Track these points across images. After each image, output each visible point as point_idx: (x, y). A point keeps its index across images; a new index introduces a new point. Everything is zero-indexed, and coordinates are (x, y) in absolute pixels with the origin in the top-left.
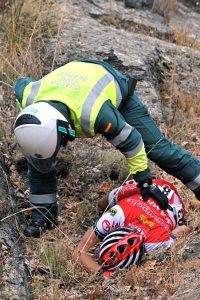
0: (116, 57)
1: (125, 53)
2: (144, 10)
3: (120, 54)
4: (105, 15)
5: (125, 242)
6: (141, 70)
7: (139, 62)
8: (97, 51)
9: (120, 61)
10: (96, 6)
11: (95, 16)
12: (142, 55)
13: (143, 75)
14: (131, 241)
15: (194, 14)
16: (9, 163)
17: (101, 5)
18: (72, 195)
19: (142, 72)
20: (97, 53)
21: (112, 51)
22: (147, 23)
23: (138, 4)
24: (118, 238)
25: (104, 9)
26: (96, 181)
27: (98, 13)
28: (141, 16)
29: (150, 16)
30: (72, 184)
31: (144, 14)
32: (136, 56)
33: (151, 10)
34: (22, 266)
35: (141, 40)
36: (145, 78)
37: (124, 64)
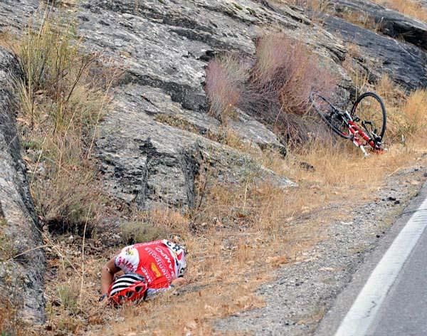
0: (151, 144)
1: (161, 142)
2: (200, 112)
3: (155, 142)
4: (159, 112)
5: (133, 289)
6: (173, 157)
7: (172, 150)
8: (135, 138)
9: (155, 148)
10: (152, 104)
11: (149, 113)
12: (178, 145)
13: (174, 162)
14: (138, 289)
15: (255, 122)
16: (43, 223)
17: (156, 104)
18: (93, 254)
19: (174, 159)
20: (135, 140)
21: (149, 139)
22: (200, 124)
23: (196, 107)
24: (128, 284)
25: (159, 108)
26: (117, 245)
27: (153, 111)
28: (196, 117)
29: (206, 119)
30: (95, 244)
31: (200, 116)
32: (171, 146)
33: (209, 113)
34: (40, 296)
35: (184, 135)
36: (176, 165)
37: (158, 151)
